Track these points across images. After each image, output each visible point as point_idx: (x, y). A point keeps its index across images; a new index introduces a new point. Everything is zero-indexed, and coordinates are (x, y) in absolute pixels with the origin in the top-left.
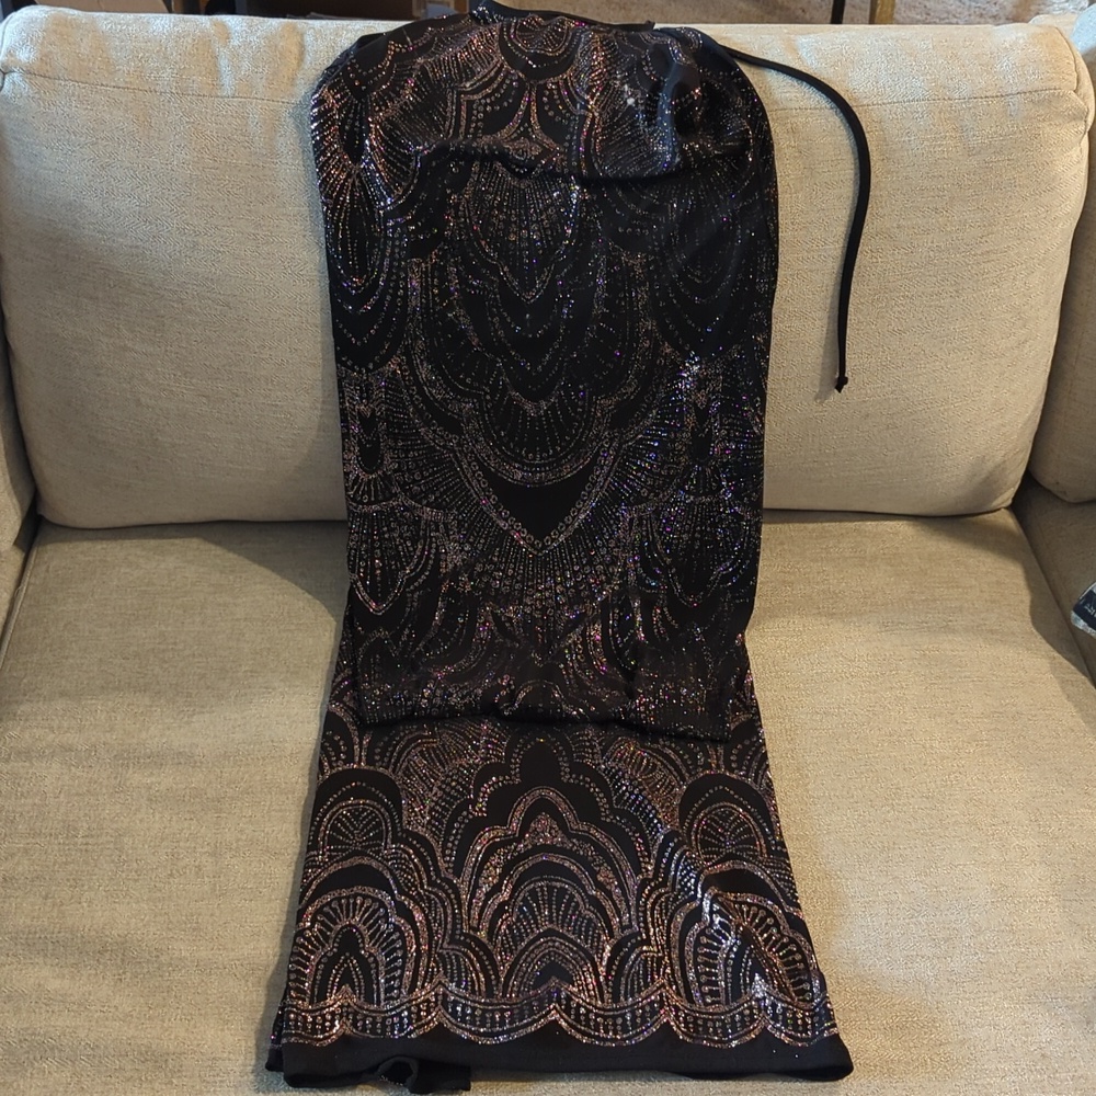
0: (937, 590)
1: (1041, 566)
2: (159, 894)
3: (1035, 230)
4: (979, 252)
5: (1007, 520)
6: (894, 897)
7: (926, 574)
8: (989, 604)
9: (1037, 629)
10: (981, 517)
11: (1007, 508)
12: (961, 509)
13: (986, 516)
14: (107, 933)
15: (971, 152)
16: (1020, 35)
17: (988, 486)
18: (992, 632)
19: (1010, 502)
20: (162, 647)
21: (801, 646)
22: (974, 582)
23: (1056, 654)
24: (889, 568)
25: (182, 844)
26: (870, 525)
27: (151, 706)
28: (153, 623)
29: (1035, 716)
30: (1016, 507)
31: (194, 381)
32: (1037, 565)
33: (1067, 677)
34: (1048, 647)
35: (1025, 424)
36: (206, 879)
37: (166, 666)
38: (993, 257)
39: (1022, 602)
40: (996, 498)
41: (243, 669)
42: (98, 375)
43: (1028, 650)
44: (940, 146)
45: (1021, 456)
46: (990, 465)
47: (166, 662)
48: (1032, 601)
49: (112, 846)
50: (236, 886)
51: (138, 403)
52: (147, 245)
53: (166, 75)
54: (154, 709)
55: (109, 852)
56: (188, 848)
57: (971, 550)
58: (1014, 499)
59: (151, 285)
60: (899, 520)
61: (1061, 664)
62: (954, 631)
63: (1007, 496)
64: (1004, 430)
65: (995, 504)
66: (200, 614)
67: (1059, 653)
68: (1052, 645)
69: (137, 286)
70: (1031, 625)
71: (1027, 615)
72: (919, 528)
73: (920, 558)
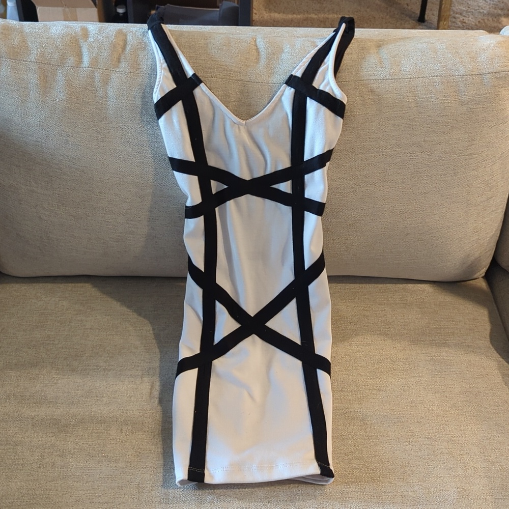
0: (442, 323)
1: (498, 309)
2: (32, 478)
3: (497, 143)
4: (466, 154)
5: (482, 284)
6: (406, 493)
7: (437, 313)
8: (468, 331)
9: (493, 345)
10: (468, 282)
11: (483, 277)
12: (458, 279)
13: (471, 282)
14: (4, 501)
16: (492, 42)
17: (471, 268)
18: (468, 346)
19: (484, 275)
20: (48, 342)
21: (369, 351)
22: (461, 319)
23: (502, 360)
24: (419, 310)
25: (46, 450)
26: (410, 286)
27: (39, 374)
28: (45, 330)
29: (488, 394)
30: (488, 276)
31: (67, 208)
32: (496, 308)
33: (506, 372)
34: (497, 355)
35: (491, 238)
36: (56, 470)
37: (48, 353)
38: (474, 156)
39: (486, 330)
40: (476, 274)
41: (86, 355)
42: (21, 204)
43: (486, 357)
44: (447, 100)
45: (489, 253)
46: (472, 258)
47: (48, 351)
48: (491, 330)
49: (11, 450)
50: (71, 474)
51: (40, 217)
52: (43, 141)
53: (56, 56)
54: (40, 376)
55: (10, 454)
56: (49, 452)
57: (462, 301)
58: (486, 273)
59: (46, 161)
60: (426, 283)
61: (503, 364)
62: (449, 346)
63: (483, 272)
64: (479, 241)
65: (475, 276)
66: (69, 325)
67: (503, 359)
68: (499, 354)
69: (39, 160)
70: (489, 342)
71: (488, 337)
72: (436, 288)
73: (435, 305)
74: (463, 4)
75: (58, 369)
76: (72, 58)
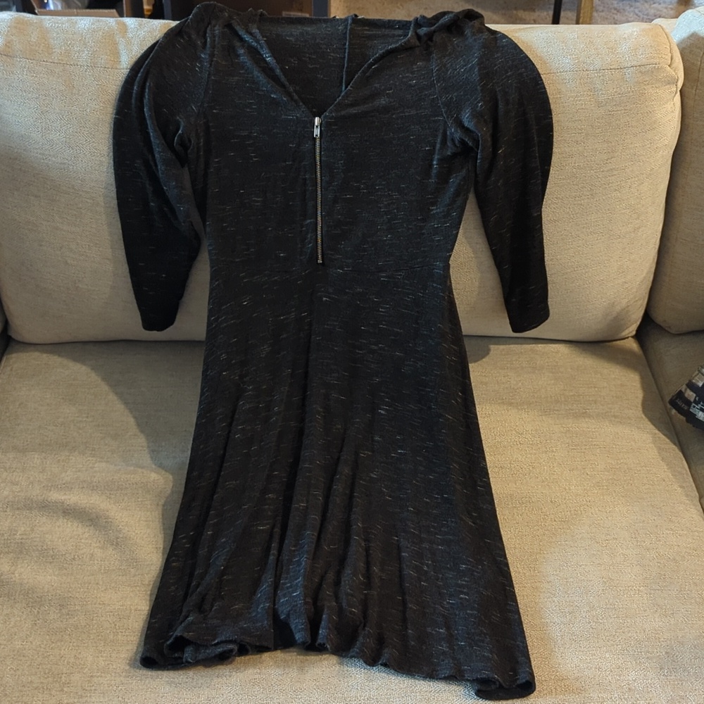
0: (581, 389)
1: (653, 375)
2: (65, 571)
3: (643, 155)
4: (605, 170)
5: (633, 345)
7: (574, 379)
8: (615, 398)
9: (646, 415)
10: (614, 343)
11: (632, 337)
12: (600, 337)
13: (618, 342)
14: (30, 596)
15: (599, 105)
16: (635, 29)
17: (618, 322)
18: (615, 417)
19: (634, 333)
20: (80, 419)
21: (489, 423)
22: (605, 385)
23: (657, 431)
24: (551, 375)
25: (83, 541)
26: (540, 347)
27: (69, 456)
28: (75, 404)
29: (640, 470)
30: (640, 336)
31: (101, 249)
32: (650, 374)
33: (663, 446)
34: (652, 426)
35: (642, 282)
36: (96, 562)
37: (81, 431)
38: (615, 173)
39: (637, 397)
40: (623, 331)
41: (129, 434)
42: (41, 246)
43: (638, 428)
45: (640, 303)
46: (618, 308)
47: (80, 429)
48: (644, 397)
49: (38, 539)
50: (114, 568)
51: (66, 263)
52: (70, 163)
53: (85, 55)
54: (71, 457)
55: (36, 544)
56: (87, 543)
57: (606, 364)
58: (637, 331)
59: (73, 188)
60: (560, 343)
61: (659, 437)
62: (590, 416)
63: (632, 329)
64: (627, 286)
65: (624, 334)
66: (105, 399)
67: (659, 430)
68: (654, 425)
69: (64, 188)
70: (641, 412)
71: (640, 406)
72: (572, 349)
73: (571, 369)
74: (607, 18)
75: (93, 450)
76: (105, 57)
